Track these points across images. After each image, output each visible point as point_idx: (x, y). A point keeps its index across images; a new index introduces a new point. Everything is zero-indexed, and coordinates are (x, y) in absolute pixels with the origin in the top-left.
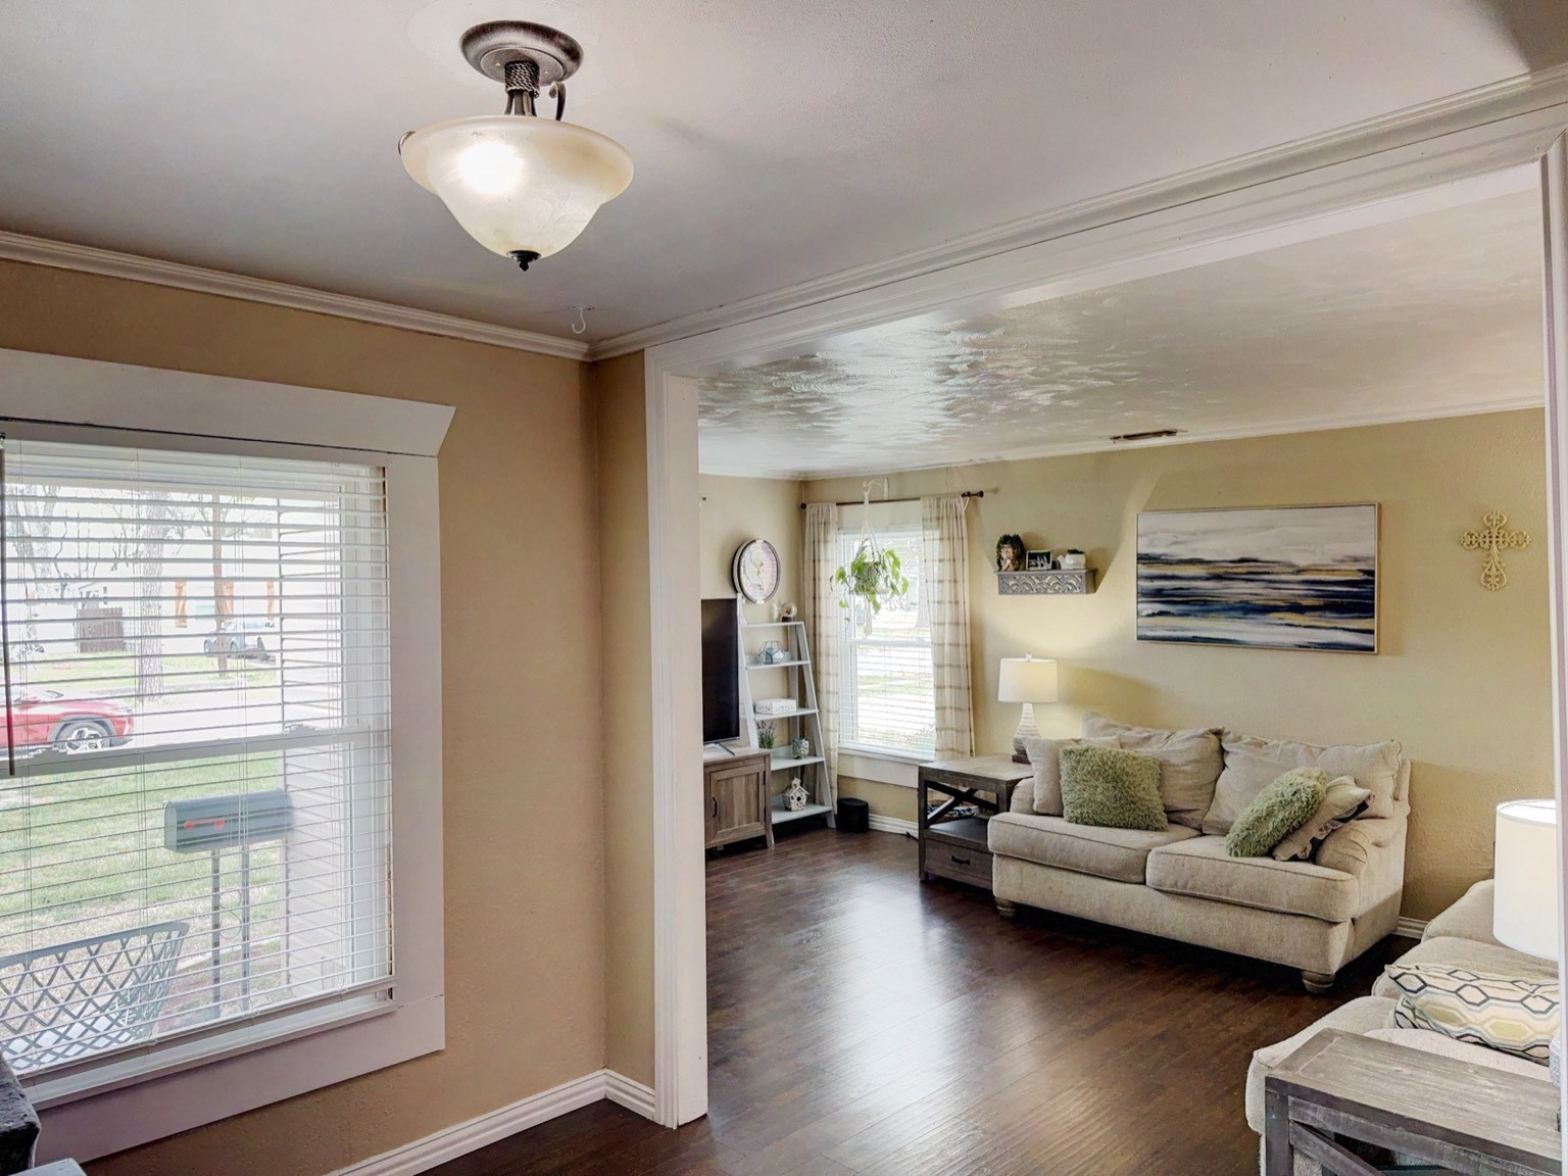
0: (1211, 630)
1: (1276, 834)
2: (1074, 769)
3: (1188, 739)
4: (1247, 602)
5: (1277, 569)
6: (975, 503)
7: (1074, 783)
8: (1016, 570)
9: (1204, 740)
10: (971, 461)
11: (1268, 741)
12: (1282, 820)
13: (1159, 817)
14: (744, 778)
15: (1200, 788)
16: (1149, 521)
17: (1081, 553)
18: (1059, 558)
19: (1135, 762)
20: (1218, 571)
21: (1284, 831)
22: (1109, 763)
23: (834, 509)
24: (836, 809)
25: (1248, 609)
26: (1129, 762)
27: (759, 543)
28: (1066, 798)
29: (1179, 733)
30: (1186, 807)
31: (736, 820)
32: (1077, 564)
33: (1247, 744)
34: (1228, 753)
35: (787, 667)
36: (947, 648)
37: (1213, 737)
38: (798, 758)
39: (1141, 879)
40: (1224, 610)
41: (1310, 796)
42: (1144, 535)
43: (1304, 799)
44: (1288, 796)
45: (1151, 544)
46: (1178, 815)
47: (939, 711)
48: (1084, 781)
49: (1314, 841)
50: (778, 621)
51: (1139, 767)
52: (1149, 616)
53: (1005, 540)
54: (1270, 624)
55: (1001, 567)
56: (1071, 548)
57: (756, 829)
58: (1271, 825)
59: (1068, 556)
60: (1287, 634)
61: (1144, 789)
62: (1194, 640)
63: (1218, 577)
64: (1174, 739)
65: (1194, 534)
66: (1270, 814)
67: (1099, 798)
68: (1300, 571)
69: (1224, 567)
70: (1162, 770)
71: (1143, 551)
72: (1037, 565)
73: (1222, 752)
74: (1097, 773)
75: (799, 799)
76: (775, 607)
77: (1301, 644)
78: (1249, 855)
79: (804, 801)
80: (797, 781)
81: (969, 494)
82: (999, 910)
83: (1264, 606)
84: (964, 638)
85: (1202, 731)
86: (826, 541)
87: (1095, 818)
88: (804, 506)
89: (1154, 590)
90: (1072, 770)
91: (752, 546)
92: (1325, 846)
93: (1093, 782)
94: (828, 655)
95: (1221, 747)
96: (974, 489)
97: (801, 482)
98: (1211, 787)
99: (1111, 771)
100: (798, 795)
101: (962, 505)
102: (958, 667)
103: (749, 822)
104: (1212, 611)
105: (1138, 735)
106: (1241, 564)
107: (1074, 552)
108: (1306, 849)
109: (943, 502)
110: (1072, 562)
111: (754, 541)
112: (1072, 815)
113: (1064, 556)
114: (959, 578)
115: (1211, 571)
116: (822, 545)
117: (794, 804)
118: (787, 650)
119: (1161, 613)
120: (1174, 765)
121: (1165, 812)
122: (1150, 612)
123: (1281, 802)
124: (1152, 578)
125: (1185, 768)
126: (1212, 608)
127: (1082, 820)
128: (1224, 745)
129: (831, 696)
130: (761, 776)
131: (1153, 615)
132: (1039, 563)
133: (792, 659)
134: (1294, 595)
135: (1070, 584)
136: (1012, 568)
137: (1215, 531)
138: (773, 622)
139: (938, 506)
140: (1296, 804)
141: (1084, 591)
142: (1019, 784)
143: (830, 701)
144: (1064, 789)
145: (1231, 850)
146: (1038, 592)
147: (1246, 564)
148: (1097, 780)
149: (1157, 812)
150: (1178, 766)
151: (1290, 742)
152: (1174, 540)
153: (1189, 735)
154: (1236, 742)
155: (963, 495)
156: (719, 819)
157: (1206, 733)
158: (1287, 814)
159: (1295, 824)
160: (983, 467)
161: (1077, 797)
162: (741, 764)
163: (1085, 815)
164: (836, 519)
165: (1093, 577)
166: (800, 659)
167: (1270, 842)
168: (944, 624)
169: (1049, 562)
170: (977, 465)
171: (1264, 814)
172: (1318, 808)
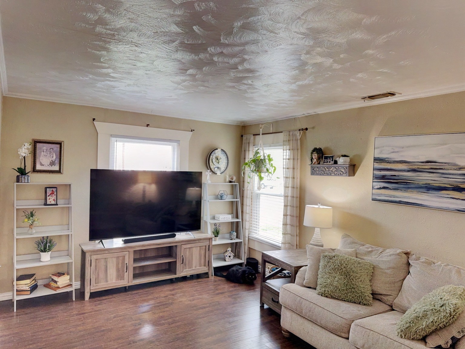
0: (409, 198)
1: (428, 330)
2: (325, 266)
3: (390, 255)
4: (429, 184)
5: (447, 167)
6: (305, 133)
7: (324, 273)
8: (319, 164)
9: (398, 257)
10: (304, 114)
11: (435, 261)
12: (432, 322)
13: (368, 298)
14: (198, 248)
15: (394, 283)
16: (381, 141)
17: (348, 156)
18: (337, 159)
19: (359, 266)
20: (414, 167)
21: (434, 328)
22: (344, 265)
23: (252, 137)
24: (246, 262)
25: (429, 188)
26: (356, 265)
27: (219, 150)
28: (319, 282)
29: (388, 251)
30: (385, 293)
31: (194, 266)
32: (345, 162)
33: (423, 262)
34: (412, 265)
35: (232, 201)
36: (289, 198)
37: (405, 256)
38: (231, 239)
39: (346, 336)
40: (416, 188)
41: (452, 310)
42: (378, 148)
43: (448, 311)
44: (437, 307)
45: (381, 152)
46: (380, 296)
47: (284, 226)
48: (329, 273)
49: (453, 338)
50: (228, 182)
51: (360, 268)
52: (378, 189)
53: (315, 150)
54: (441, 197)
55: (312, 162)
56: (344, 154)
57: (203, 269)
58: (424, 323)
59: (341, 158)
60: (451, 203)
61: (361, 281)
62: (400, 202)
63: (414, 170)
64: (384, 254)
65: (403, 148)
66: (425, 316)
67: (335, 283)
68: (460, 169)
69: (417, 165)
70: (373, 271)
71: (377, 156)
72: (327, 162)
73: (409, 264)
74: (337, 270)
75: (230, 257)
76: (228, 177)
77: (458, 209)
78: (409, 339)
79: (232, 257)
80: (230, 249)
81: (302, 130)
82: (282, 333)
83: (439, 187)
84: (297, 193)
85: (399, 251)
86: (249, 151)
87: (331, 294)
88: (242, 136)
89: (381, 176)
90: (324, 266)
91: (216, 151)
92: (461, 342)
93: (334, 275)
94: (247, 197)
95: (408, 262)
96: (304, 127)
97: (243, 126)
98: (400, 284)
99: (344, 269)
100: (229, 255)
101: (298, 135)
102: (293, 207)
103: (200, 266)
104: (409, 188)
105: (366, 250)
106: (427, 164)
107: (345, 156)
108: (448, 342)
109: (291, 133)
110: (343, 161)
111: (217, 149)
112: (320, 291)
113: (340, 158)
114: (295, 167)
115: (411, 167)
116: (247, 152)
117: (227, 258)
118: (233, 195)
119: (384, 188)
120: (381, 269)
121: (372, 294)
122: (379, 187)
123: (432, 310)
124: (381, 170)
125: (386, 271)
126: (409, 186)
127: (324, 295)
128: (410, 261)
129: (247, 215)
130: (207, 247)
131: (380, 188)
132: (328, 161)
133: (234, 198)
134: (456, 182)
135: (341, 171)
136: (316, 163)
137: (414, 146)
138: (226, 183)
139: (289, 135)
140: (442, 314)
141: (348, 175)
142: (301, 269)
143: (247, 217)
144: (320, 276)
145: (398, 333)
146: (328, 175)
147: (429, 164)
148: (336, 273)
149: (366, 294)
150: (383, 269)
151: (448, 265)
152: (393, 151)
153: (391, 253)
154: (417, 260)
155: (299, 130)
156: (185, 265)
157: (400, 253)
158: (436, 319)
159: (441, 325)
160: (308, 117)
161: (324, 281)
162: (197, 242)
163: (326, 292)
164: (253, 141)
165: (353, 169)
166: (236, 199)
167: (423, 334)
168: (288, 187)
169: (333, 161)
170: (306, 116)
171: (421, 315)
172: (458, 317)
